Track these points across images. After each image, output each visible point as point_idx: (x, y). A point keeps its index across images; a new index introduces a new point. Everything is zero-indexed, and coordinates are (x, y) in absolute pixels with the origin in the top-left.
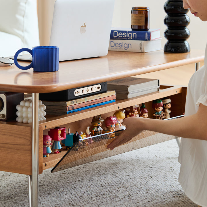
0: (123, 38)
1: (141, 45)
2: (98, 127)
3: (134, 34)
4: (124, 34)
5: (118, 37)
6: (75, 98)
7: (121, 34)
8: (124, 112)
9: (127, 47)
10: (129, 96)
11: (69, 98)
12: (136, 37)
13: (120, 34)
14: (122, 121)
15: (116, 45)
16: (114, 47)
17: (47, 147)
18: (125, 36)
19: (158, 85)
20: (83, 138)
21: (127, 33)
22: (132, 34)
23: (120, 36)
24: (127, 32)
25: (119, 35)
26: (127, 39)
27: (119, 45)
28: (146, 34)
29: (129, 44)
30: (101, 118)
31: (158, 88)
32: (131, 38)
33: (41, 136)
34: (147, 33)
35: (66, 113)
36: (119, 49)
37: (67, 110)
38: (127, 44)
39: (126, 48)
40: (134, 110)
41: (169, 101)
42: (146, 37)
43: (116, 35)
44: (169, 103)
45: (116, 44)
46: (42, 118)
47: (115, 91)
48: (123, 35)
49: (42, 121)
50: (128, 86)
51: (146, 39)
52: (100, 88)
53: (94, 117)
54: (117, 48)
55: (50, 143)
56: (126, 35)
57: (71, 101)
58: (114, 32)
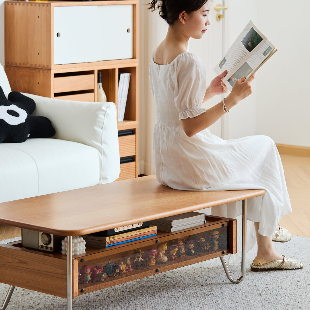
2: (139, 258)
6: (115, 233)
8: (166, 245)
10: (173, 230)
11: (109, 234)
14: (164, 252)
17: (87, 275)
19: (204, 219)
20: (123, 267)
30: (141, 250)
31: (205, 222)
33: (76, 268)
35: (105, 247)
37: (107, 244)
40: (179, 242)
41: (217, 233)
44: (216, 235)
46: (82, 251)
47: (156, 226)
49: (81, 254)
50: (171, 221)
52: (141, 224)
53: (135, 249)
55: (89, 272)
57: (110, 237)
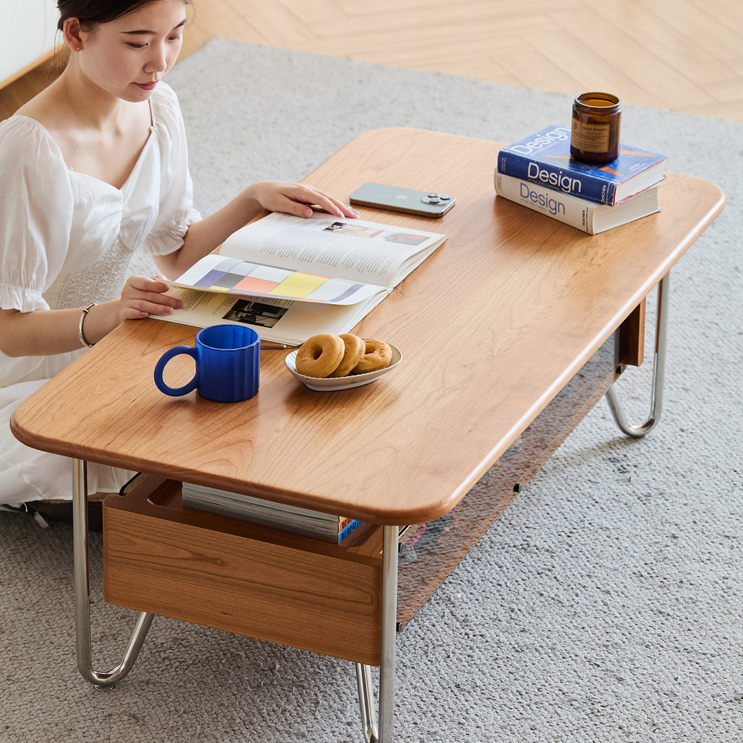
0: (550, 186)
1: (585, 216)
3: (575, 181)
4: (553, 176)
5: (538, 179)
7: (546, 174)
9: (555, 209)
12: (580, 191)
13: (543, 173)
15: (531, 196)
16: (527, 199)
18: (554, 182)
21: (560, 176)
22: (570, 180)
23: (545, 178)
24: (561, 172)
25: (541, 175)
26: (558, 189)
27: (538, 199)
28: (604, 190)
29: (559, 204)
32: (567, 190)
34: (607, 188)
36: (539, 207)
38: (556, 203)
39: (554, 212)
42: (603, 196)
43: (535, 175)
45: (532, 194)
48: (550, 178)
51: (603, 200)
54: (533, 204)
56: (557, 179)
58: (531, 164)
